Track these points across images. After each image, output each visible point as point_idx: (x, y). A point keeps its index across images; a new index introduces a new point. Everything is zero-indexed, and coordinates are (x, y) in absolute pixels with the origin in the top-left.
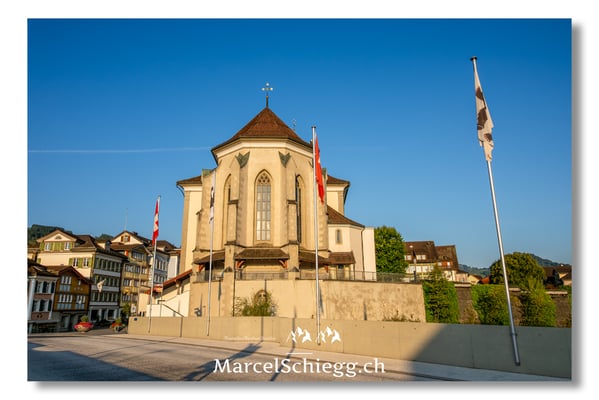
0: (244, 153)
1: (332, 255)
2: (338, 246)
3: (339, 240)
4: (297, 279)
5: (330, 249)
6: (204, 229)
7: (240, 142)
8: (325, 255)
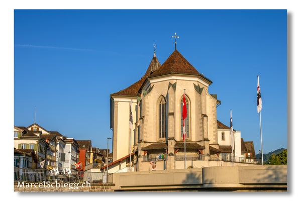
0: (173, 82)
1: (220, 147)
2: (222, 142)
3: (223, 138)
4: (209, 160)
5: (219, 143)
6: (146, 129)
7: (171, 76)
8: (216, 147)
